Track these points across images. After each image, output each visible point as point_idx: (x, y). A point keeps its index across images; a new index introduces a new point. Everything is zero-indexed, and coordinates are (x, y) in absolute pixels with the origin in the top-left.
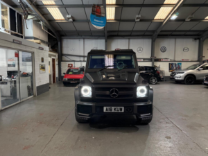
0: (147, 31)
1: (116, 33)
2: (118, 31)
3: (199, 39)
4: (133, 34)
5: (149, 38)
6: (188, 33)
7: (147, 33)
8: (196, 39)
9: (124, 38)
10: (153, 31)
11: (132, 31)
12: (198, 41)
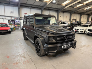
0: (39, 6)
1: (24, 5)
2: (26, 4)
3: (57, 12)
4: (33, 6)
5: (40, 10)
6: (54, 9)
7: (39, 7)
8: (56, 12)
9: (28, 8)
10: (42, 7)
11: (33, 5)
12: (57, 13)
